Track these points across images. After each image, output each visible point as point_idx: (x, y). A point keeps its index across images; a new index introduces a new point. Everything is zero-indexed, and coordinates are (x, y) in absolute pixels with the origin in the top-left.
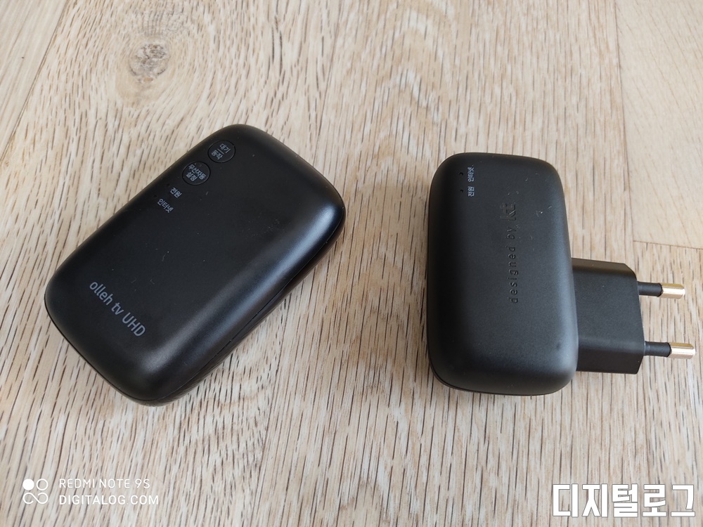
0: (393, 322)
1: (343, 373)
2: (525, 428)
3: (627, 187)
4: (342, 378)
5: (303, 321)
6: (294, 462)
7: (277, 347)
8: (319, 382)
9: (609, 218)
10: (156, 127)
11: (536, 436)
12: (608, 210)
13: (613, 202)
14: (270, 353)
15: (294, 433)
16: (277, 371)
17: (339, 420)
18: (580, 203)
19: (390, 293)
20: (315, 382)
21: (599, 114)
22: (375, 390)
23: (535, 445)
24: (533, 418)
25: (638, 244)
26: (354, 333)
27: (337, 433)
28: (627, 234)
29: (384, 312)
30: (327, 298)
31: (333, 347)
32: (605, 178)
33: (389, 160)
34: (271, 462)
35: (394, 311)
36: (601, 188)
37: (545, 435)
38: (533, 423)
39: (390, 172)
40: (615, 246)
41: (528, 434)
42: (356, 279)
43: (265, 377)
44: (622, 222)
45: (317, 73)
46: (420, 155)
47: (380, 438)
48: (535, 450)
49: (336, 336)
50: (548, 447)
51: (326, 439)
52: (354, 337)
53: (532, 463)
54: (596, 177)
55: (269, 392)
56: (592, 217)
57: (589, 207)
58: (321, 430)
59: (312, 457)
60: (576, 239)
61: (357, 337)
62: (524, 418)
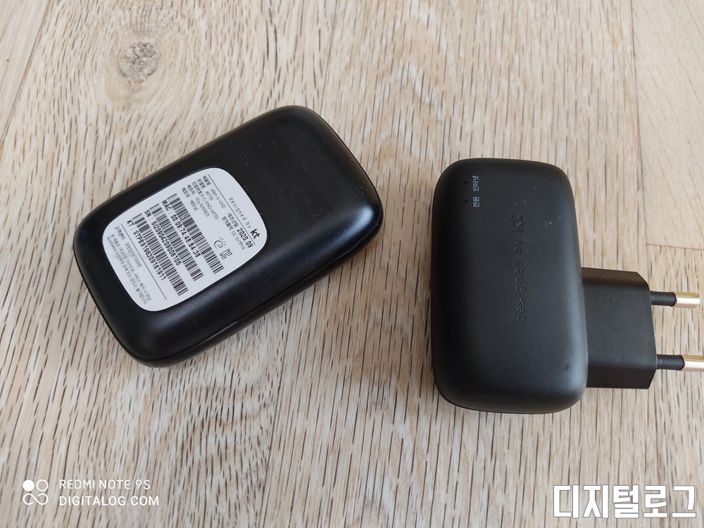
0: (397, 336)
1: (346, 389)
2: (533, 444)
3: (641, 186)
4: (346, 395)
5: (304, 336)
6: (298, 482)
7: (279, 364)
8: (322, 399)
9: (621, 220)
10: (148, 132)
11: (544, 451)
12: (621, 212)
13: (626, 202)
14: (271, 370)
15: (298, 453)
16: (279, 388)
17: (343, 438)
18: (591, 205)
19: (394, 305)
21: (611, 108)
22: (379, 406)
23: (543, 461)
24: (541, 433)
25: (651, 248)
26: (357, 347)
27: (341, 451)
28: (640, 236)
29: (388, 324)
30: (329, 310)
31: (336, 362)
32: (617, 177)
33: (391, 162)
34: (274, 482)
35: (398, 324)
36: (613, 187)
37: (553, 450)
38: (541, 439)
39: (392, 176)
40: (627, 250)
41: (535, 450)
42: (358, 290)
43: (267, 394)
44: (635, 224)
45: (314, 70)
46: (423, 156)
47: (385, 456)
48: (543, 466)
49: (338, 351)
50: (556, 462)
51: (330, 458)
52: (357, 352)
53: (540, 480)
54: (608, 176)
55: (271, 410)
56: (604, 219)
57: (600, 209)
58: (324, 449)
59: (316, 477)
60: (587, 244)
61: (360, 352)
62: (532, 433)
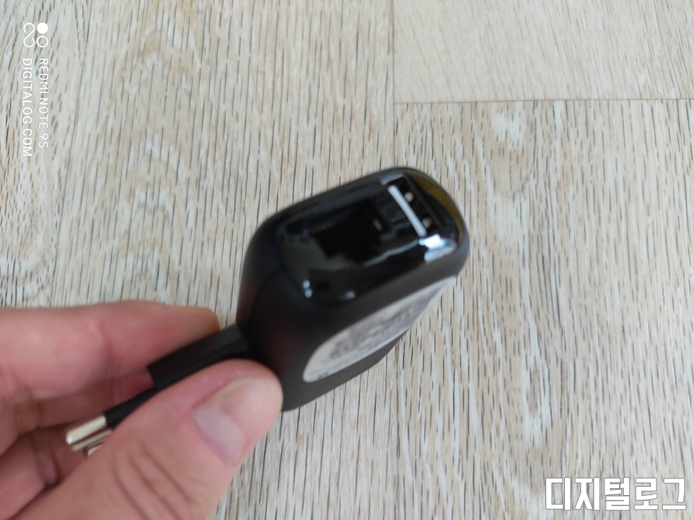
20: (88, 278)
